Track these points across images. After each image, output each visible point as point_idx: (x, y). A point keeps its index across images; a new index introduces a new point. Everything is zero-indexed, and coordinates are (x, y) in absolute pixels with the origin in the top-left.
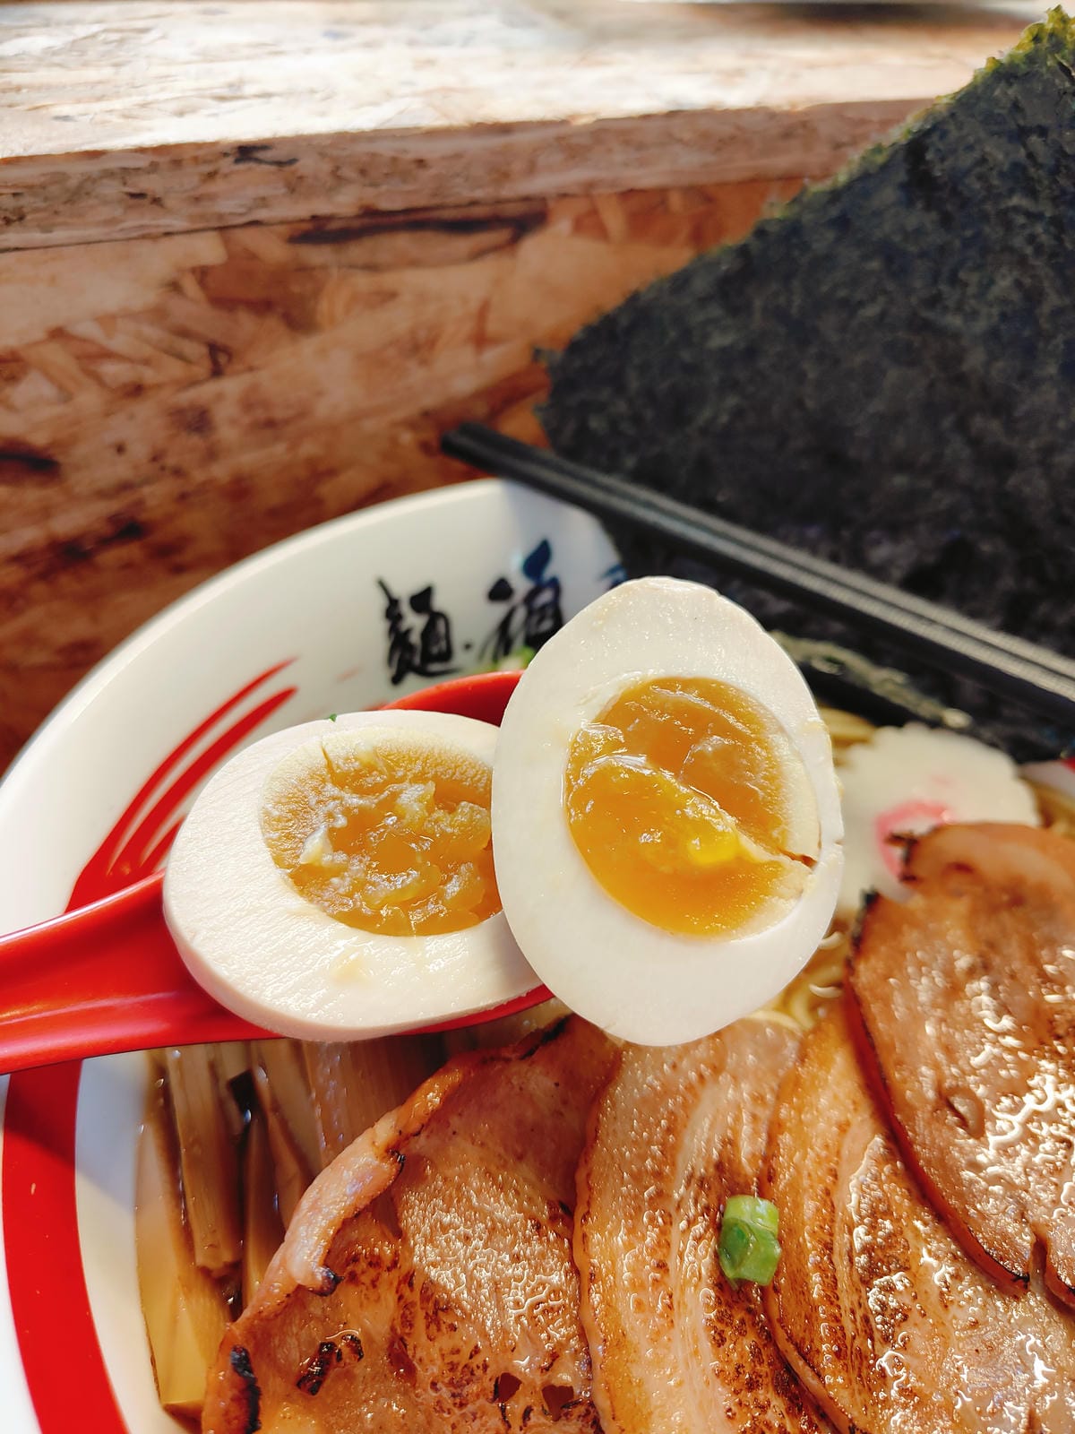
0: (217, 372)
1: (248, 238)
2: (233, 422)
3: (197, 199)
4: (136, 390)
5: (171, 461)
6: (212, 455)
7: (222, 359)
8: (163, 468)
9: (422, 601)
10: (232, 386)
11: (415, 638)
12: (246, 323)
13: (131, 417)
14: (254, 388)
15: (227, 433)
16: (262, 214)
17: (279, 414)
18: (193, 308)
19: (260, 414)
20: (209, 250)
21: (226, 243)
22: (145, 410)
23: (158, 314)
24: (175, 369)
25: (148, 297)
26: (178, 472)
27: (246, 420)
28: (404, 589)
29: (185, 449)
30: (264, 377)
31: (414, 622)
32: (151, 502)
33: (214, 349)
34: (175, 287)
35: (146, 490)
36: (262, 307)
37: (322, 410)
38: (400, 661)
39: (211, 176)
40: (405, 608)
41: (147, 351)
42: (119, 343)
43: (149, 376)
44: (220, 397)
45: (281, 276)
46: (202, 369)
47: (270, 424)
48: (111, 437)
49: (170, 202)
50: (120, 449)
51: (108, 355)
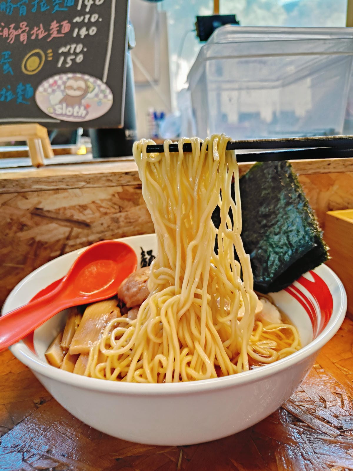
0: (120, 212)
1: (127, 188)
2: (123, 221)
3: (118, 181)
4: (106, 214)
5: (111, 228)
6: (119, 228)
7: (122, 209)
8: (109, 229)
9: (150, 253)
10: (123, 214)
11: (147, 260)
12: (126, 203)
13: (105, 218)
14: (127, 215)
15: (122, 224)
16: (129, 184)
17: (132, 221)
18: (116, 199)
19: (128, 220)
20: (120, 189)
21: (123, 188)
22: (107, 217)
23: (110, 200)
24: (113, 210)
25: (109, 197)
26: (112, 230)
27: (125, 221)
28: (146, 250)
29: (114, 226)
30: (129, 213)
31: (147, 257)
32: (107, 235)
33: (120, 207)
34: (114, 195)
35: (106, 233)
36: (129, 200)
37: (140, 220)
38: (144, 264)
39: (121, 177)
40: (146, 254)
41: (108, 207)
42: (104, 205)
43: (108, 211)
44: (121, 216)
45: (133, 194)
46: (118, 211)
47: (130, 222)
48: (101, 222)
49: (114, 181)
50: (102, 224)
51: (101, 207)
